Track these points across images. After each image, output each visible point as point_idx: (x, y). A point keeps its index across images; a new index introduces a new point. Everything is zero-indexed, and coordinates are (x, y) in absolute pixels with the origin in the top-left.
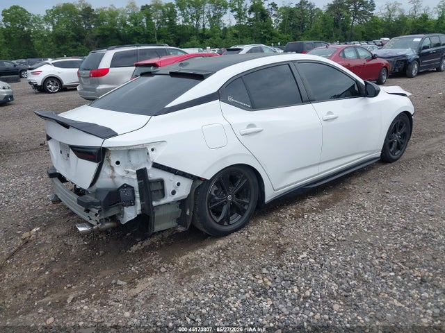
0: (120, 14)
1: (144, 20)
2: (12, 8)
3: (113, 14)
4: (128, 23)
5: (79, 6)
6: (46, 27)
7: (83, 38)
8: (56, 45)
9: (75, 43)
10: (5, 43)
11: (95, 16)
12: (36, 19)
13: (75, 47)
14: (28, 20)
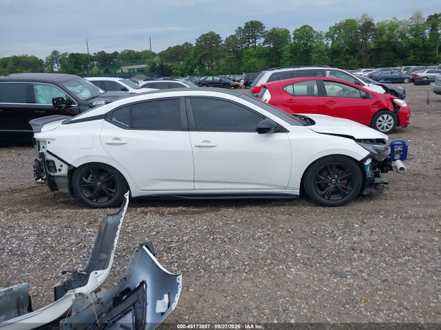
0: (401, 27)
1: (427, 31)
2: (302, 28)
3: (393, 27)
4: (407, 35)
5: (360, 21)
6: (325, 43)
7: (357, 51)
8: (330, 59)
9: (348, 56)
10: (290, 57)
11: (375, 30)
12: (319, 36)
13: (347, 60)
14: (312, 37)
